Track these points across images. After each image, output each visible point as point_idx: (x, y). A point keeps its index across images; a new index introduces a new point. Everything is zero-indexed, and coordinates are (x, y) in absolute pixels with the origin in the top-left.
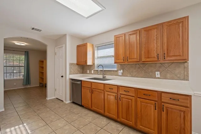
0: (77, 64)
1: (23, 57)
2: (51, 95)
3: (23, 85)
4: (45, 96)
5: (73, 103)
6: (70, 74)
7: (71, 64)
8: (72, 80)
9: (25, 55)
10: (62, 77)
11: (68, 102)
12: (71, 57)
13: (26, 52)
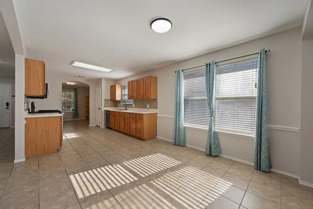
0: (111, 100)
1: (72, 94)
2: (92, 123)
3: (73, 118)
4: (88, 124)
5: (107, 128)
6: (105, 106)
7: (106, 100)
8: (106, 111)
9: (74, 91)
10: (100, 109)
11: (103, 127)
12: (105, 94)
13: (75, 89)
